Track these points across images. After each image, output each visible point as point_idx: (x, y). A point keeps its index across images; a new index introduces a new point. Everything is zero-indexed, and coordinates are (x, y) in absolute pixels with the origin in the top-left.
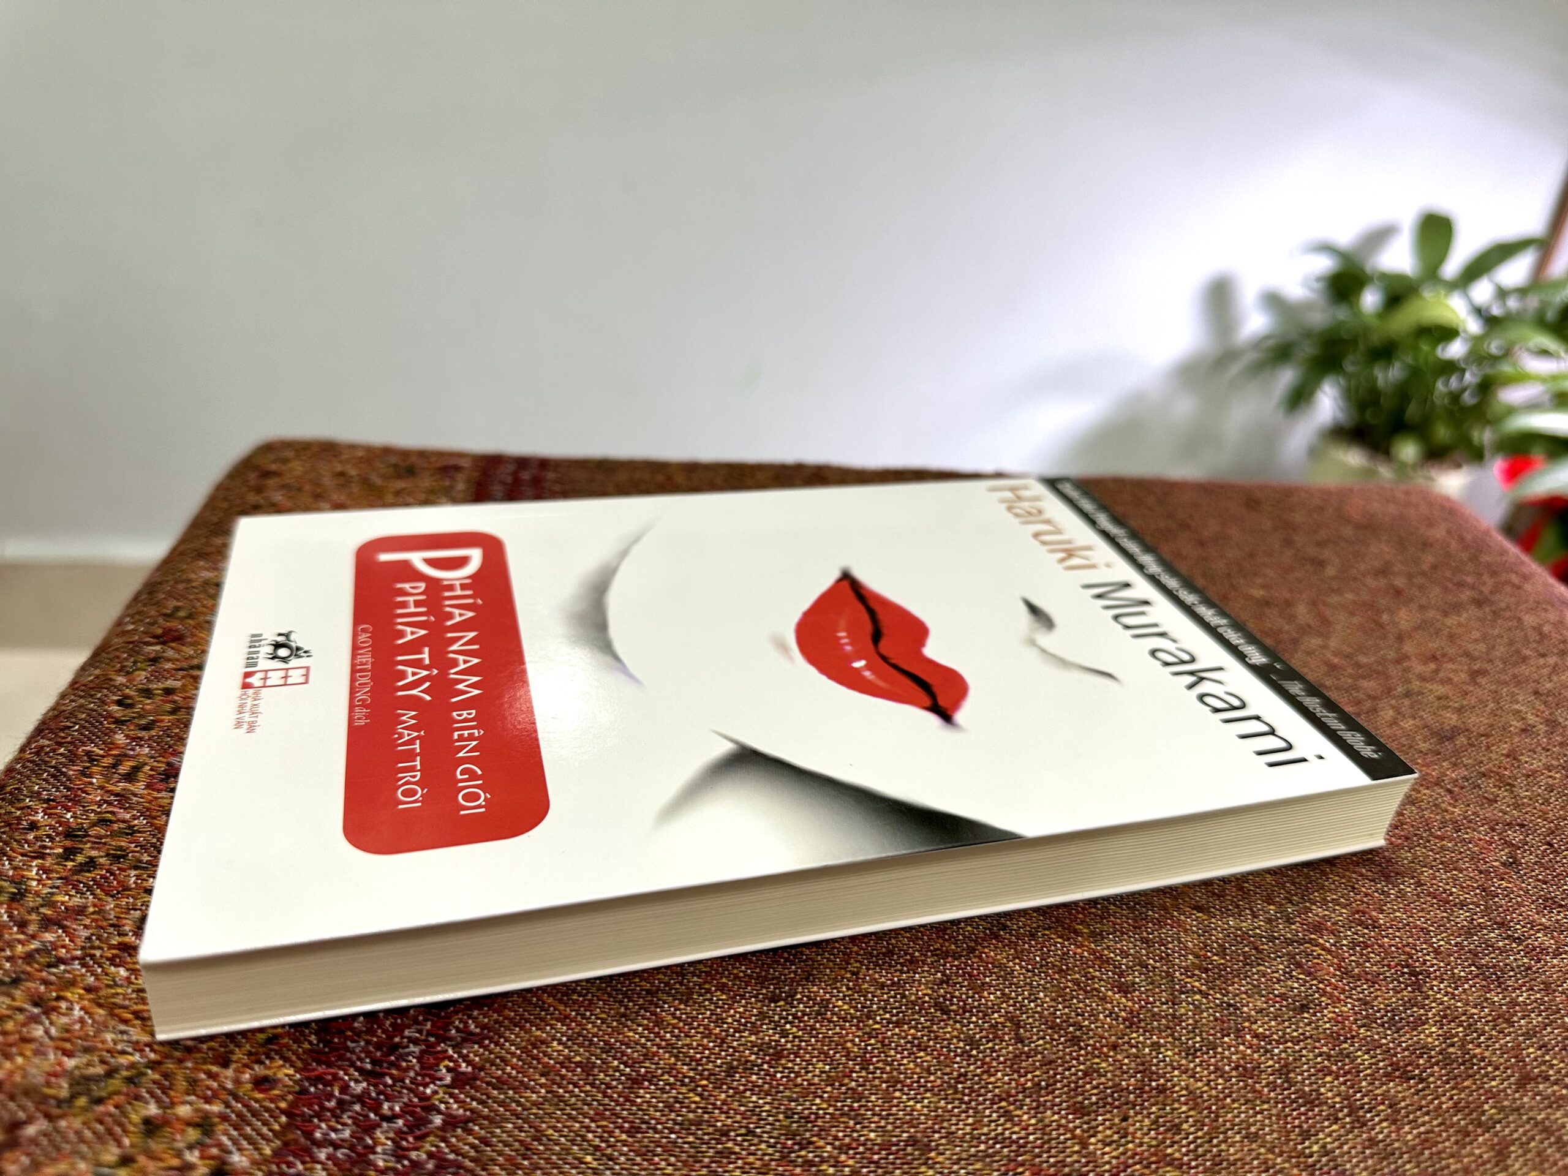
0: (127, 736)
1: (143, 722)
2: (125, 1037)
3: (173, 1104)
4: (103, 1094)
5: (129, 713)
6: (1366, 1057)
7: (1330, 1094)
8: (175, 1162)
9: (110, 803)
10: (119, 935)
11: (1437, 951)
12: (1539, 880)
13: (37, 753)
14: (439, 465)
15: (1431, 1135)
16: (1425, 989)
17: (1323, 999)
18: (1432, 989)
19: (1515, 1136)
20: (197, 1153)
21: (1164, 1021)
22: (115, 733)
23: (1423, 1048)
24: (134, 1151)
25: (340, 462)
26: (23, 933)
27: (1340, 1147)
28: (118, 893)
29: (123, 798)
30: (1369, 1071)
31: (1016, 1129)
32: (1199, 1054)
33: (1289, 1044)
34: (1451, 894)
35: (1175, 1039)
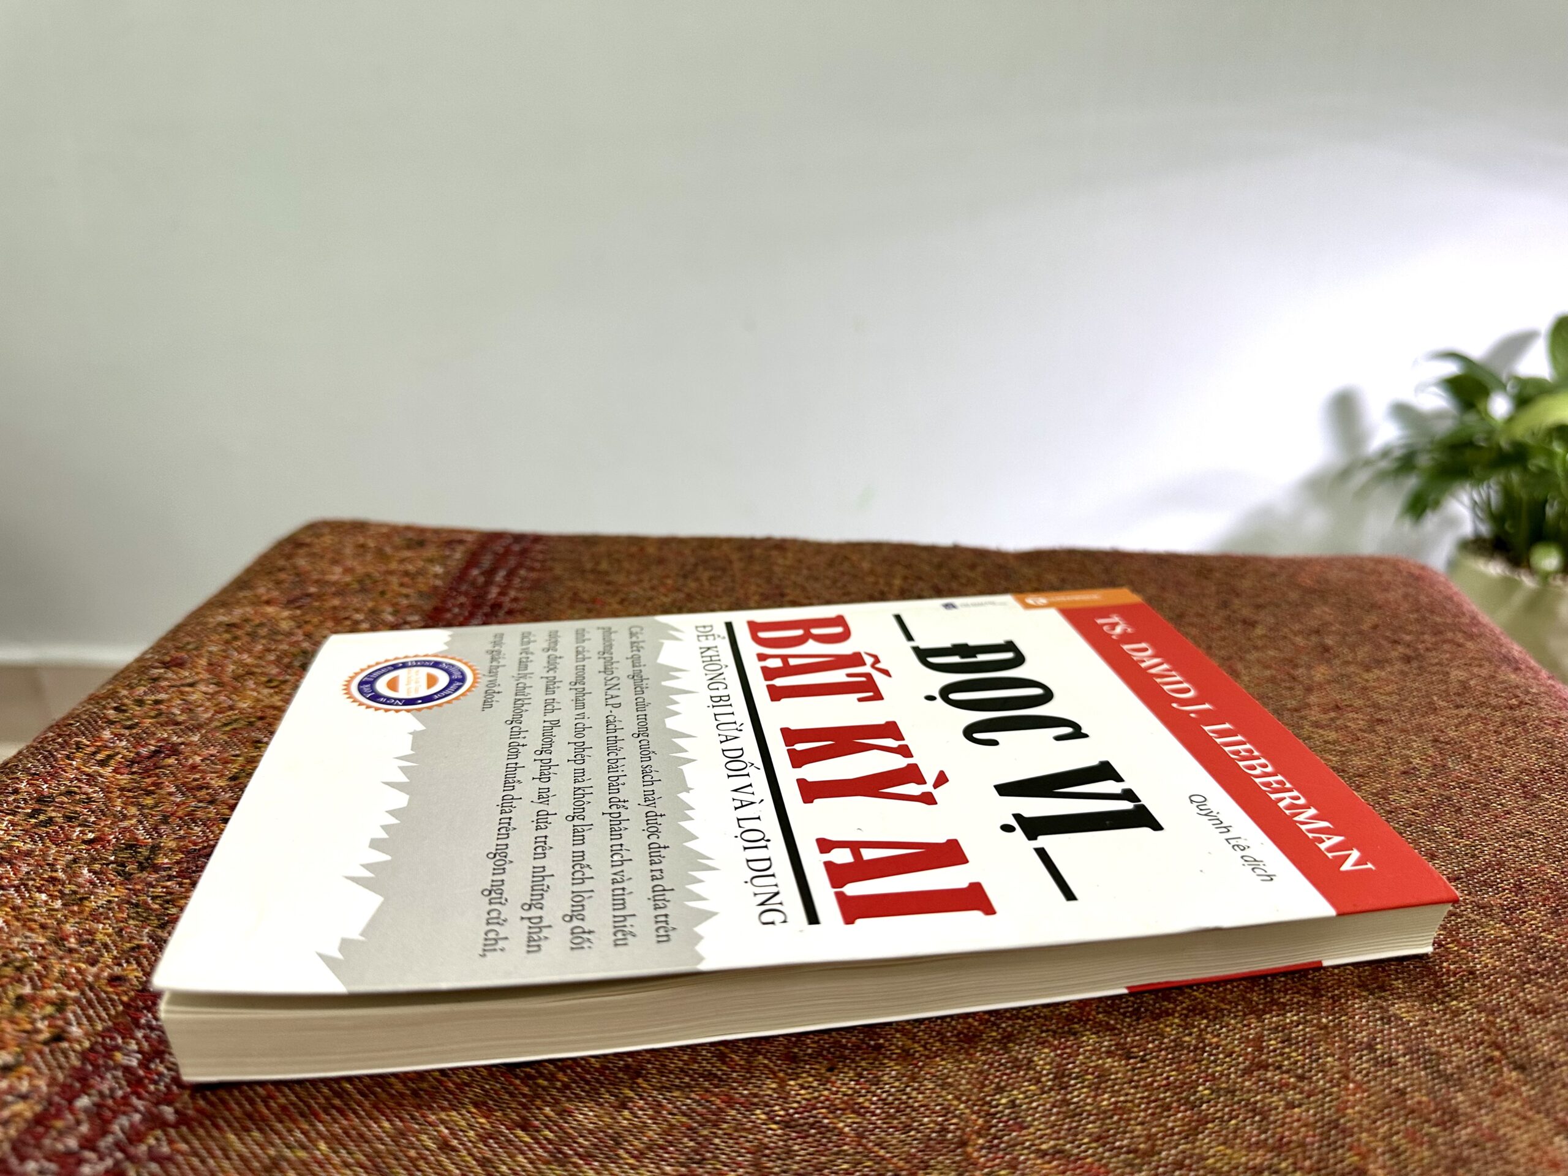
0: (112, 733)
1: (129, 723)
2: (28, 940)
3: (44, 988)
5: (121, 716)
8: (28, 1027)
9: (80, 780)
10: (52, 871)
13: (42, 742)
14: (447, 539)
15: (1130, 1105)
20: (46, 1023)
25: (365, 536)
28: (63, 842)
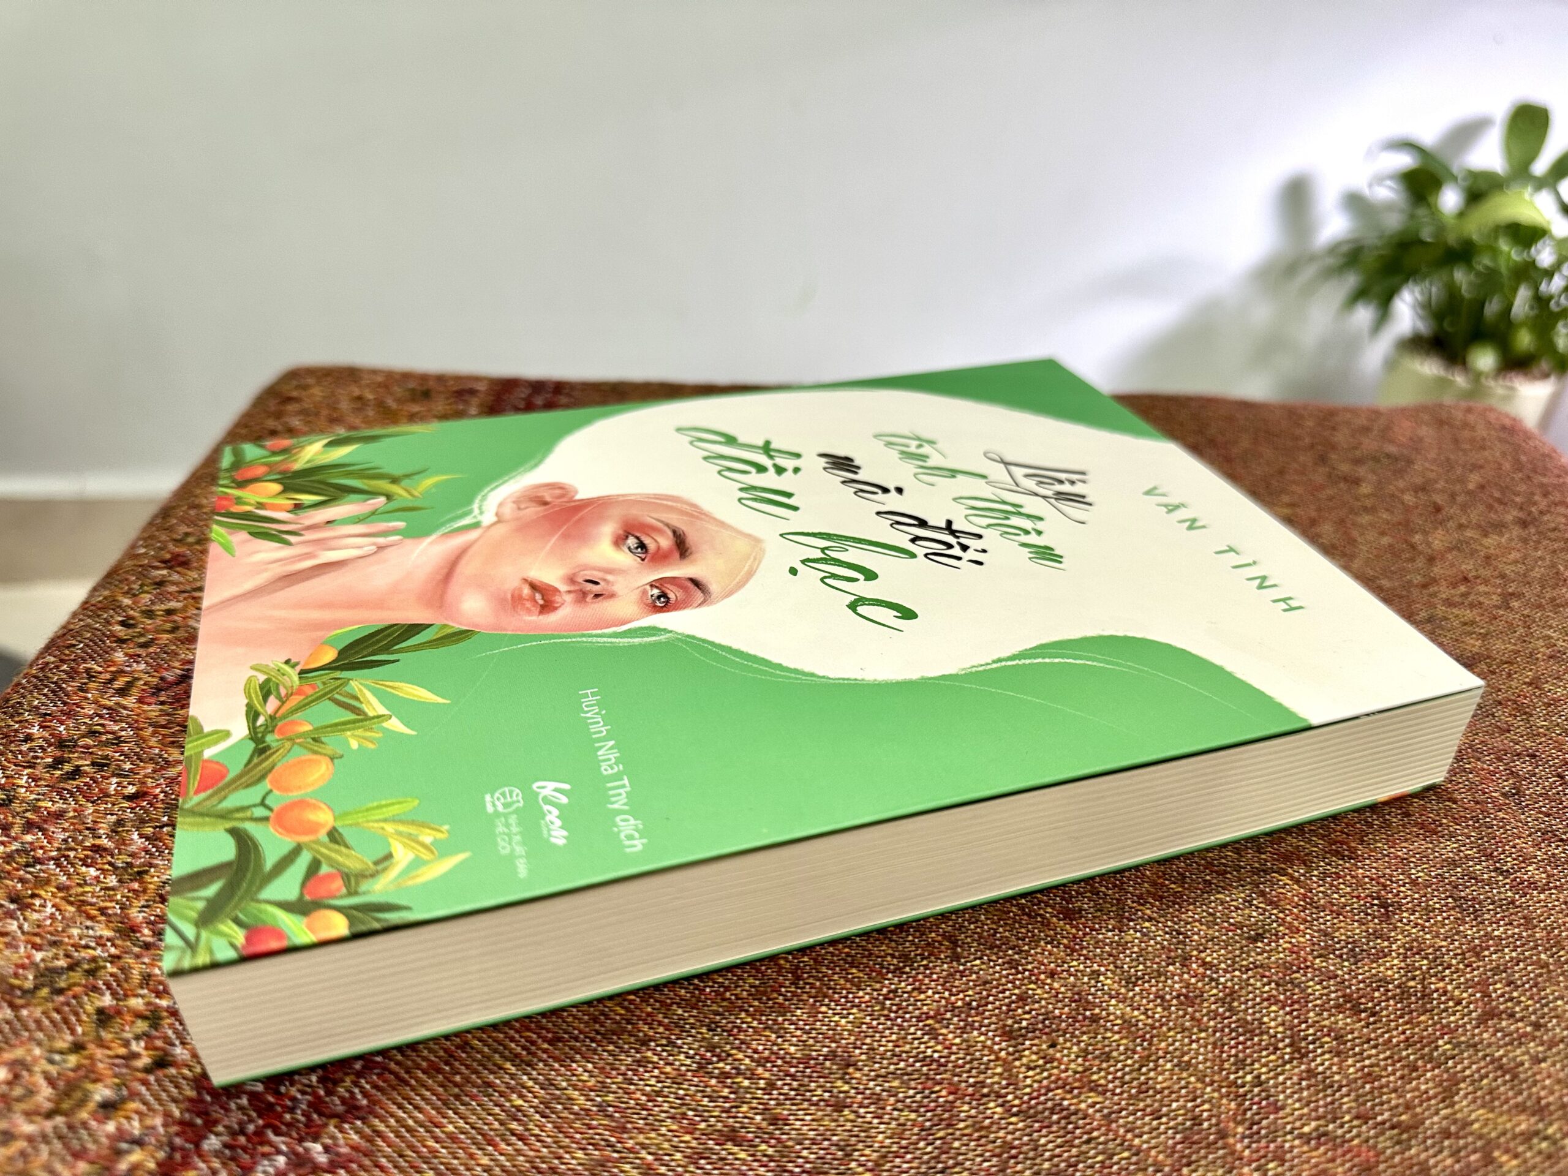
0: (126, 654)
1: (142, 640)
2: (91, 932)
3: (126, 997)
4: (63, 985)
5: (130, 631)
6: (1318, 987)
7: (1273, 1024)
8: (122, 1051)
9: (101, 717)
10: (94, 837)
11: (1414, 883)
12: (1541, 812)
13: (42, 669)
14: (455, 389)
15: (1376, 1069)
16: (1393, 921)
17: (1281, 928)
18: (1401, 921)
19: (1468, 1072)
20: (142, 1044)
21: (1107, 948)
22: (115, 651)
23: (1380, 981)
24: (86, 1039)
25: (360, 387)
26: (8, 836)
27: (1276, 1077)
28: (99, 799)
29: (114, 713)
30: (1318, 1002)
31: (939, 1048)
32: (1140, 982)
33: (1237, 973)
34: (1441, 825)
35: (1116, 967)
